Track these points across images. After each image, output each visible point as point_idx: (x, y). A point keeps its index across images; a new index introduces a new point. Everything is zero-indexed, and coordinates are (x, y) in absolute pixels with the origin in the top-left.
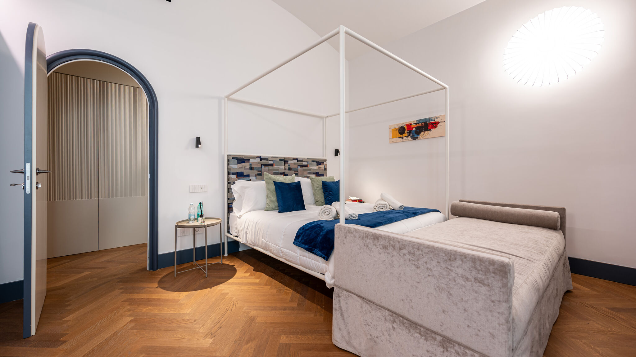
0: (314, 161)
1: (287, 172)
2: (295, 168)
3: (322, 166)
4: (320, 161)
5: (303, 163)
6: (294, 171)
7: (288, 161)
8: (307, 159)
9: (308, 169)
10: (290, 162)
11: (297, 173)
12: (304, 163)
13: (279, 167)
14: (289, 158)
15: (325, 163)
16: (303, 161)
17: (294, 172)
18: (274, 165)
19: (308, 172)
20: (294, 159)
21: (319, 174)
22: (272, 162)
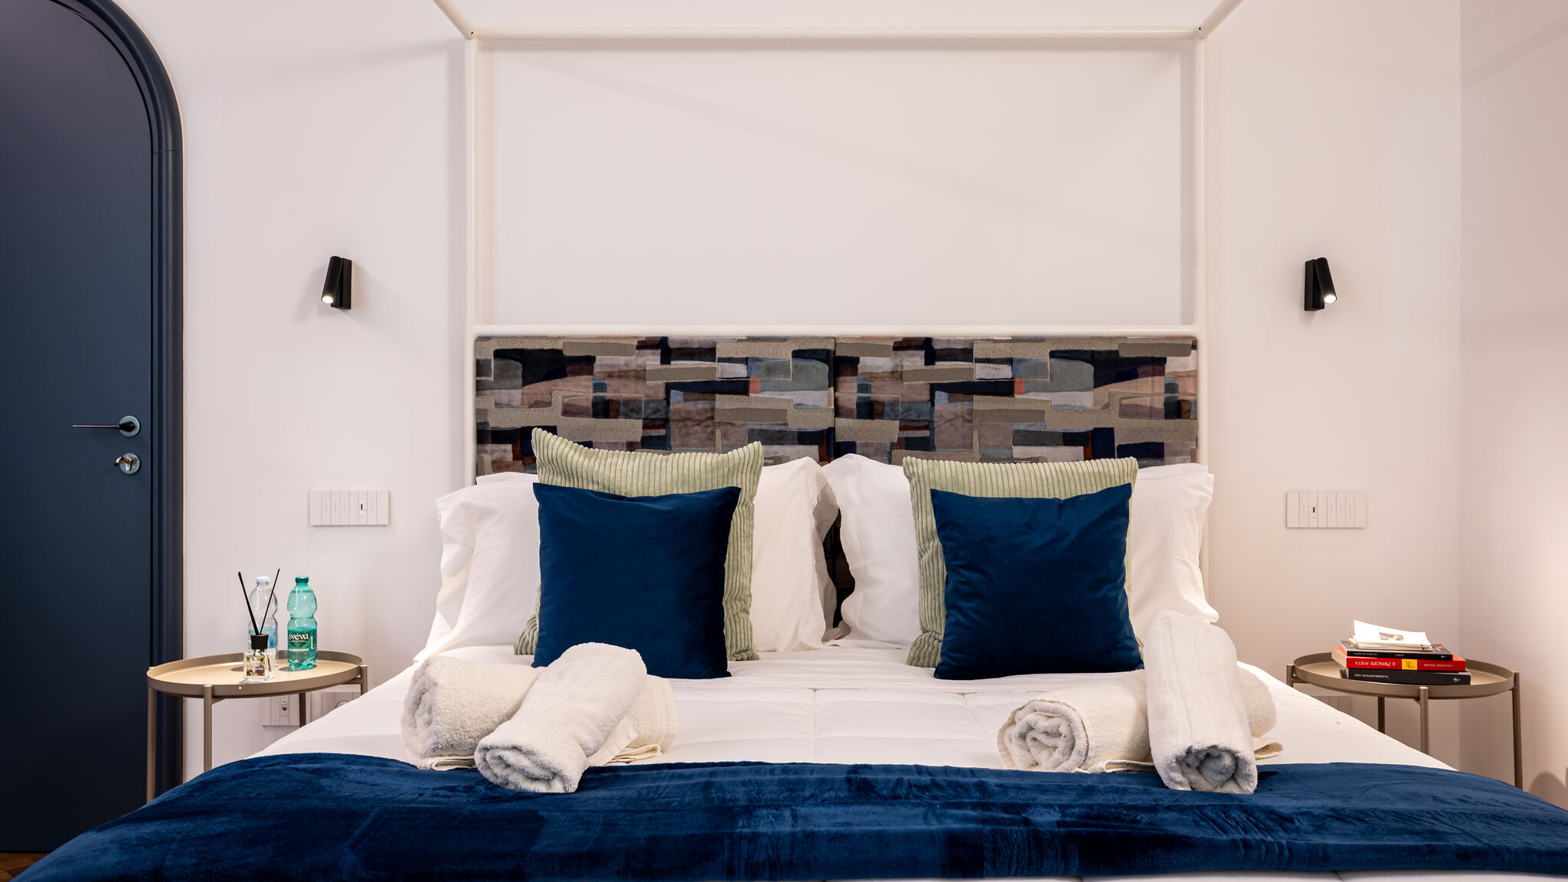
0: (1067, 353)
1: (848, 429)
2: (910, 406)
3: (1148, 391)
4: (1123, 354)
5: (971, 371)
6: (897, 423)
7: (856, 360)
8: (1016, 340)
9: (1016, 407)
10: (867, 363)
11: (926, 433)
12: (982, 372)
13: (787, 396)
14: (863, 338)
15: (1174, 364)
16: (977, 354)
17: (902, 428)
18: (752, 387)
19: (1022, 426)
20: (905, 345)
21: (1116, 445)
22: (739, 371)
